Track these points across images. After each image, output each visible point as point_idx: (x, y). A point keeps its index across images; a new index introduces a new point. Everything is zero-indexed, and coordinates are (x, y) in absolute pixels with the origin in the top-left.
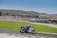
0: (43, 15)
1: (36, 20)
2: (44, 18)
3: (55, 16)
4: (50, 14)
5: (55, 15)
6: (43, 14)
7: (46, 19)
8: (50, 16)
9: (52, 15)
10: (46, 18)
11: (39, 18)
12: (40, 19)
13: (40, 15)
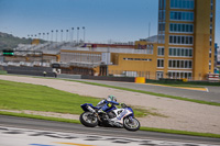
0: (30, 46)
1: (4, 64)
2: (35, 56)
3: (79, 49)
4: (59, 41)
5: (77, 45)
6: (30, 41)
7: (42, 61)
8: (57, 48)
9: (65, 44)
10: (42, 57)
11: (16, 56)
12: (18, 62)
13: (20, 45)
